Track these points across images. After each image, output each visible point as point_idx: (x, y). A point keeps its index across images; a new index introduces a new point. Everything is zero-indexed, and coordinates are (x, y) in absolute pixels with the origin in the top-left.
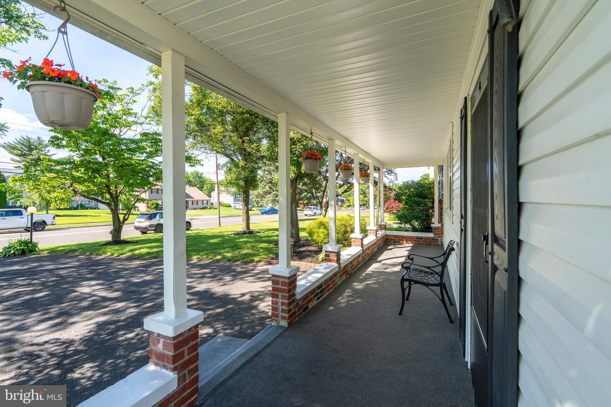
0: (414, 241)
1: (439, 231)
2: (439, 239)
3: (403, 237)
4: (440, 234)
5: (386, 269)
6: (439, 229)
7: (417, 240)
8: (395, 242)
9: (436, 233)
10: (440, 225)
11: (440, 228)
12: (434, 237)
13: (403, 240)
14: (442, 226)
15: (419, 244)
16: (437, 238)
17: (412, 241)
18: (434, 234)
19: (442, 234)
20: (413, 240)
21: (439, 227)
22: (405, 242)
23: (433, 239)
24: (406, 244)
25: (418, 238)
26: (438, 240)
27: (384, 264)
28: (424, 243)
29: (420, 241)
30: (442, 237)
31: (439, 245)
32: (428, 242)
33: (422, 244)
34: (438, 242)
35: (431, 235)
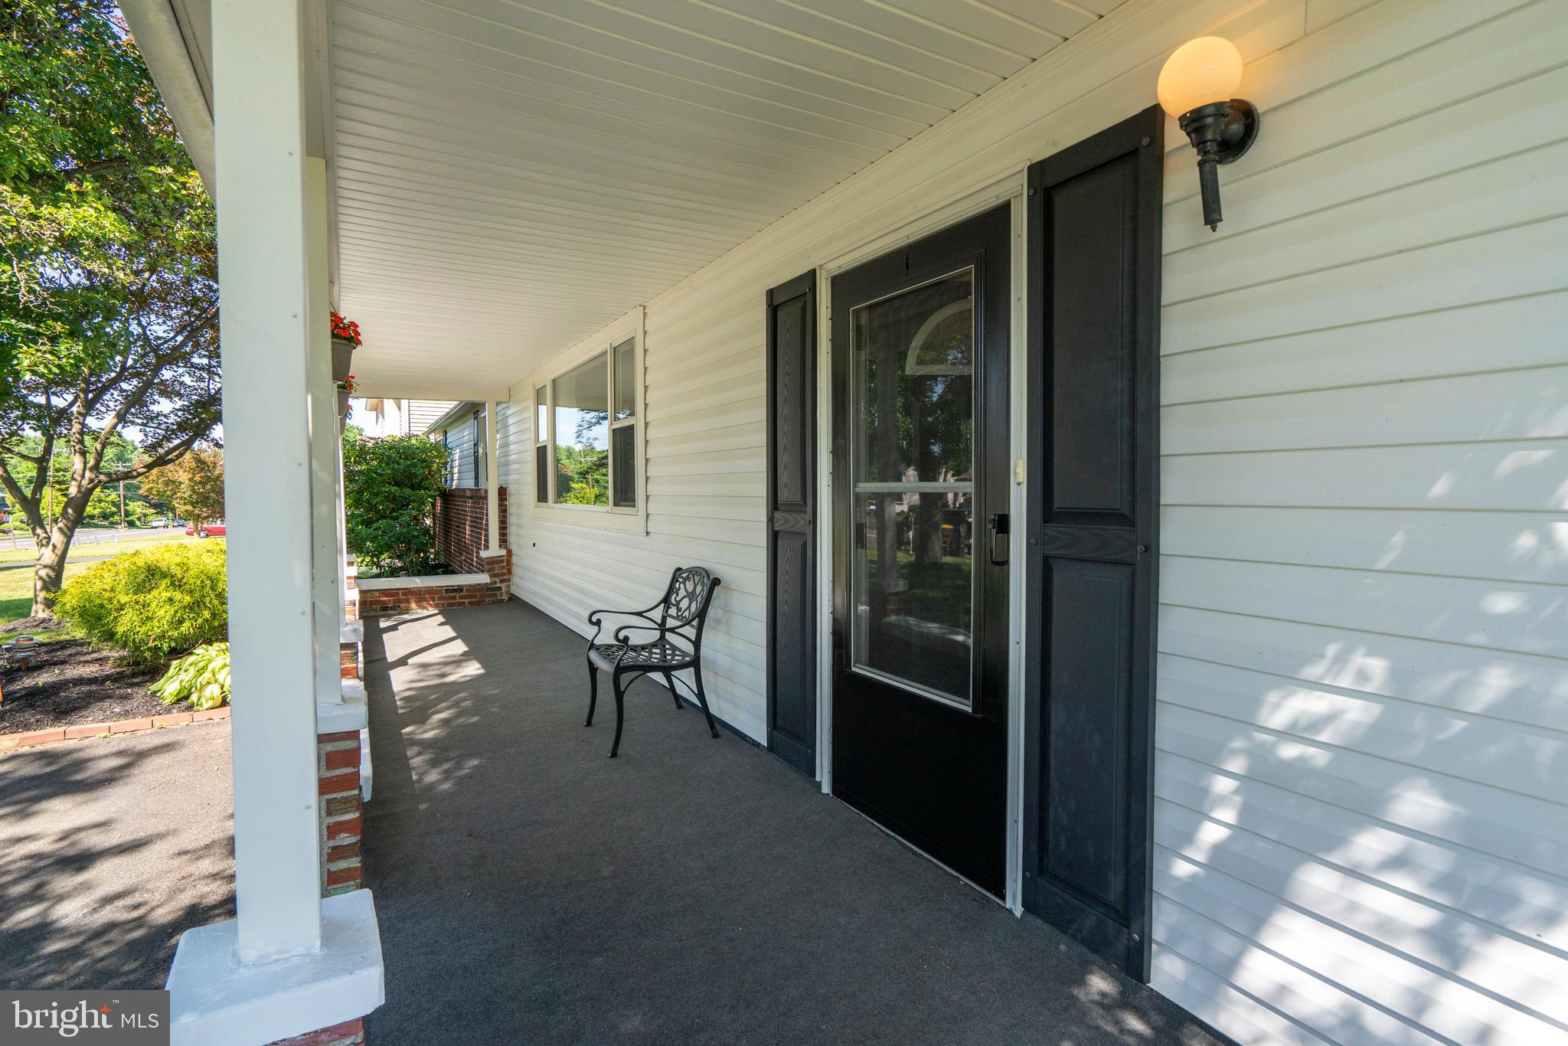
0: (439, 599)
1: (503, 568)
2: (503, 586)
3: (408, 592)
4: (504, 574)
5: (443, 676)
6: (502, 561)
7: (447, 595)
8: (385, 609)
9: (496, 572)
10: (504, 552)
11: (505, 558)
12: (492, 583)
13: (408, 601)
14: (510, 553)
15: (452, 605)
16: (498, 585)
17: (433, 599)
18: (491, 576)
19: (510, 572)
20: (436, 596)
21: (502, 556)
22: (413, 605)
23: (488, 589)
24: (419, 611)
25: (450, 590)
26: (500, 588)
27: (425, 666)
28: (467, 601)
29: (454, 598)
30: (509, 580)
31: (502, 601)
32: (475, 596)
33: (459, 604)
34: (501, 594)
35: (484, 578)
